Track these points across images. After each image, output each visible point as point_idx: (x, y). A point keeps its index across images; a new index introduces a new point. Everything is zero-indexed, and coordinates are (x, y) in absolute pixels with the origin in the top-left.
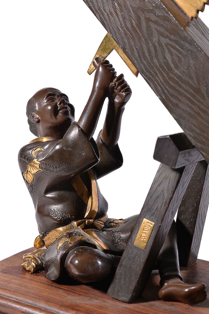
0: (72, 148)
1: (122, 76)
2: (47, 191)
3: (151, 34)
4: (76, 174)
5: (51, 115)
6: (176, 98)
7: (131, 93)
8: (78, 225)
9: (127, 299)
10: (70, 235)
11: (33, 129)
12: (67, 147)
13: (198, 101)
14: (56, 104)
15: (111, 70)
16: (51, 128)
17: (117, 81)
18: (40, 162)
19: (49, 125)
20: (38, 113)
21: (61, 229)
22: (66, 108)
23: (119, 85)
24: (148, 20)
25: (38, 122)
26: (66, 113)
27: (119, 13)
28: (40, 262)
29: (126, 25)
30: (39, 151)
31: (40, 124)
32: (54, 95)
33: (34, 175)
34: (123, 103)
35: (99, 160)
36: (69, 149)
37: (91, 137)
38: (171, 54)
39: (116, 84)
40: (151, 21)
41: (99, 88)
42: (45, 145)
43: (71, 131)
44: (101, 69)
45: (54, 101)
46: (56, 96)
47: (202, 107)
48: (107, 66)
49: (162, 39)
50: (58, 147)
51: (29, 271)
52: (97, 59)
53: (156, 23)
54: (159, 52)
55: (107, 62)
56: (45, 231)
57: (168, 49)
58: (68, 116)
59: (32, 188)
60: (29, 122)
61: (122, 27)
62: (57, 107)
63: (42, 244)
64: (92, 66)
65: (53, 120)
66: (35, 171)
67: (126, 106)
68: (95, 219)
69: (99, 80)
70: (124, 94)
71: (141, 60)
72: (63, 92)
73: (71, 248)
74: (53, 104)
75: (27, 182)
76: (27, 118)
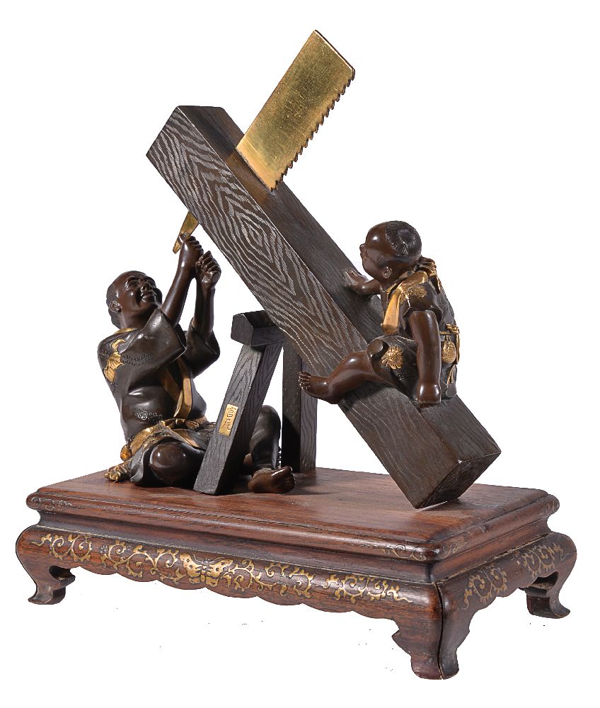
0: (154, 336)
1: (209, 253)
2: (132, 388)
3: (227, 209)
4: (162, 366)
5: (134, 302)
6: (255, 275)
7: (220, 272)
8: (167, 424)
9: (213, 490)
10: (156, 435)
11: (116, 321)
12: (149, 336)
13: (274, 276)
14: (139, 289)
15: (196, 247)
16: (134, 317)
17: (203, 259)
18: (121, 354)
19: (133, 314)
20: (119, 301)
21: (148, 430)
22: (151, 293)
23: (206, 263)
24: (223, 194)
25: (120, 311)
26: (150, 299)
27: (196, 187)
28: (126, 472)
29: (203, 200)
30: (119, 343)
31: (122, 313)
32: (138, 279)
33: (116, 370)
34: (213, 283)
35: (186, 349)
36: (152, 338)
37: (176, 324)
38: (248, 230)
39: (201, 263)
40: (226, 195)
41: (184, 268)
42: (127, 336)
43: (154, 318)
44: (186, 247)
45: (136, 286)
46: (139, 280)
47: (277, 282)
48: (193, 243)
49: (237, 213)
50: (140, 337)
51: (113, 481)
52: (181, 235)
53: (230, 196)
54: (236, 228)
55: (193, 238)
56: (131, 436)
57: (244, 224)
58: (153, 303)
59: (115, 386)
60: (110, 312)
61: (200, 203)
62: (140, 293)
63: (130, 454)
64: (178, 244)
65: (136, 308)
66: (116, 366)
67: (217, 286)
68: (187, 419)
69: (184, 259)
70: (211, 273)
71: (220, 237)
72: (148, 275)
73: (156, 445)
74: (136, 289)
75: (108, 381)
76: (107, 308)
